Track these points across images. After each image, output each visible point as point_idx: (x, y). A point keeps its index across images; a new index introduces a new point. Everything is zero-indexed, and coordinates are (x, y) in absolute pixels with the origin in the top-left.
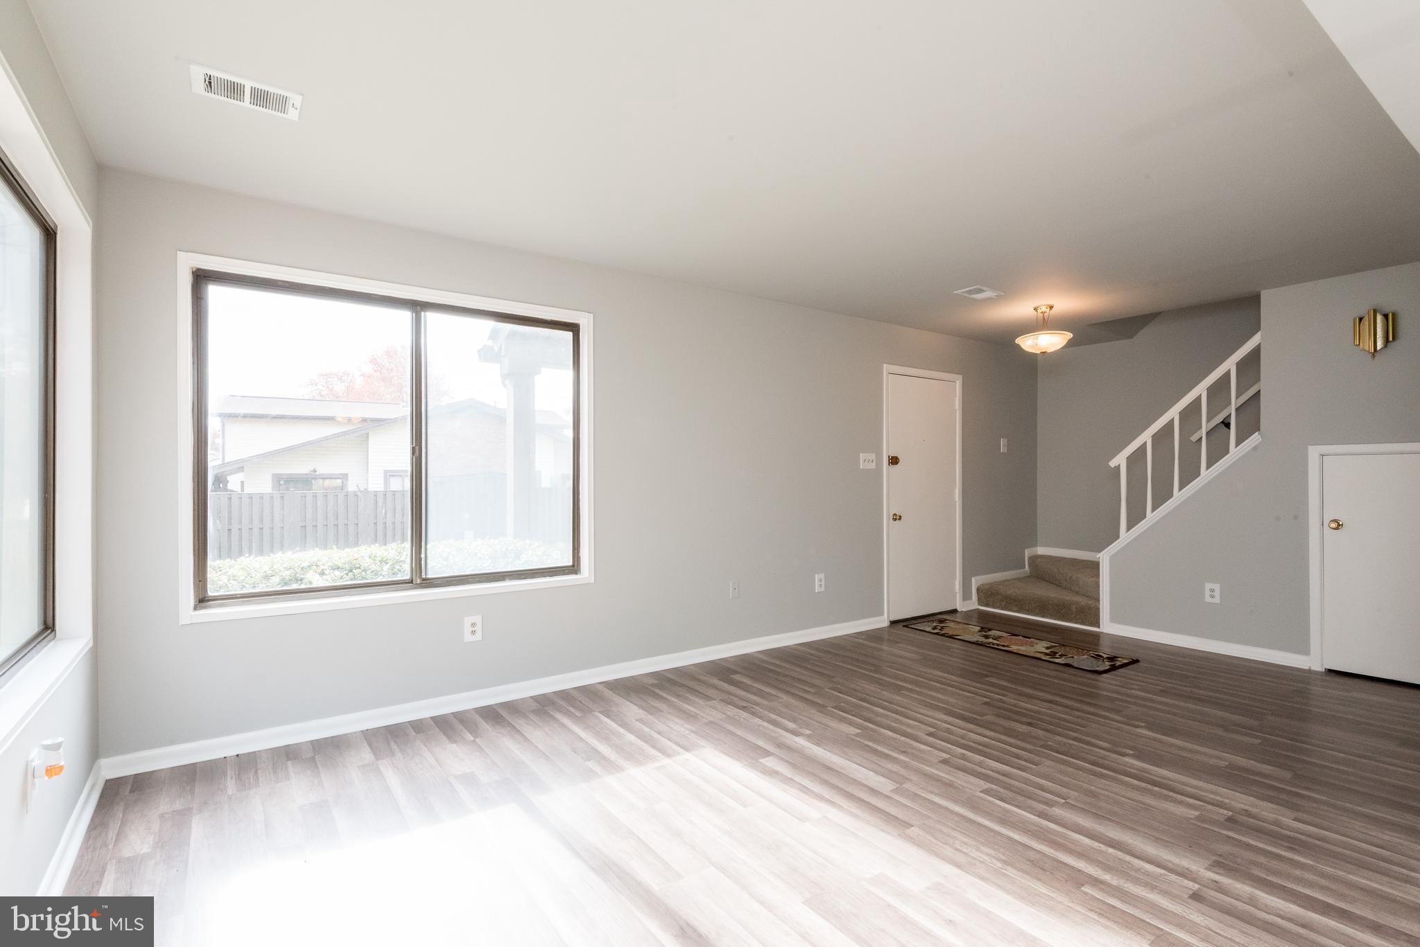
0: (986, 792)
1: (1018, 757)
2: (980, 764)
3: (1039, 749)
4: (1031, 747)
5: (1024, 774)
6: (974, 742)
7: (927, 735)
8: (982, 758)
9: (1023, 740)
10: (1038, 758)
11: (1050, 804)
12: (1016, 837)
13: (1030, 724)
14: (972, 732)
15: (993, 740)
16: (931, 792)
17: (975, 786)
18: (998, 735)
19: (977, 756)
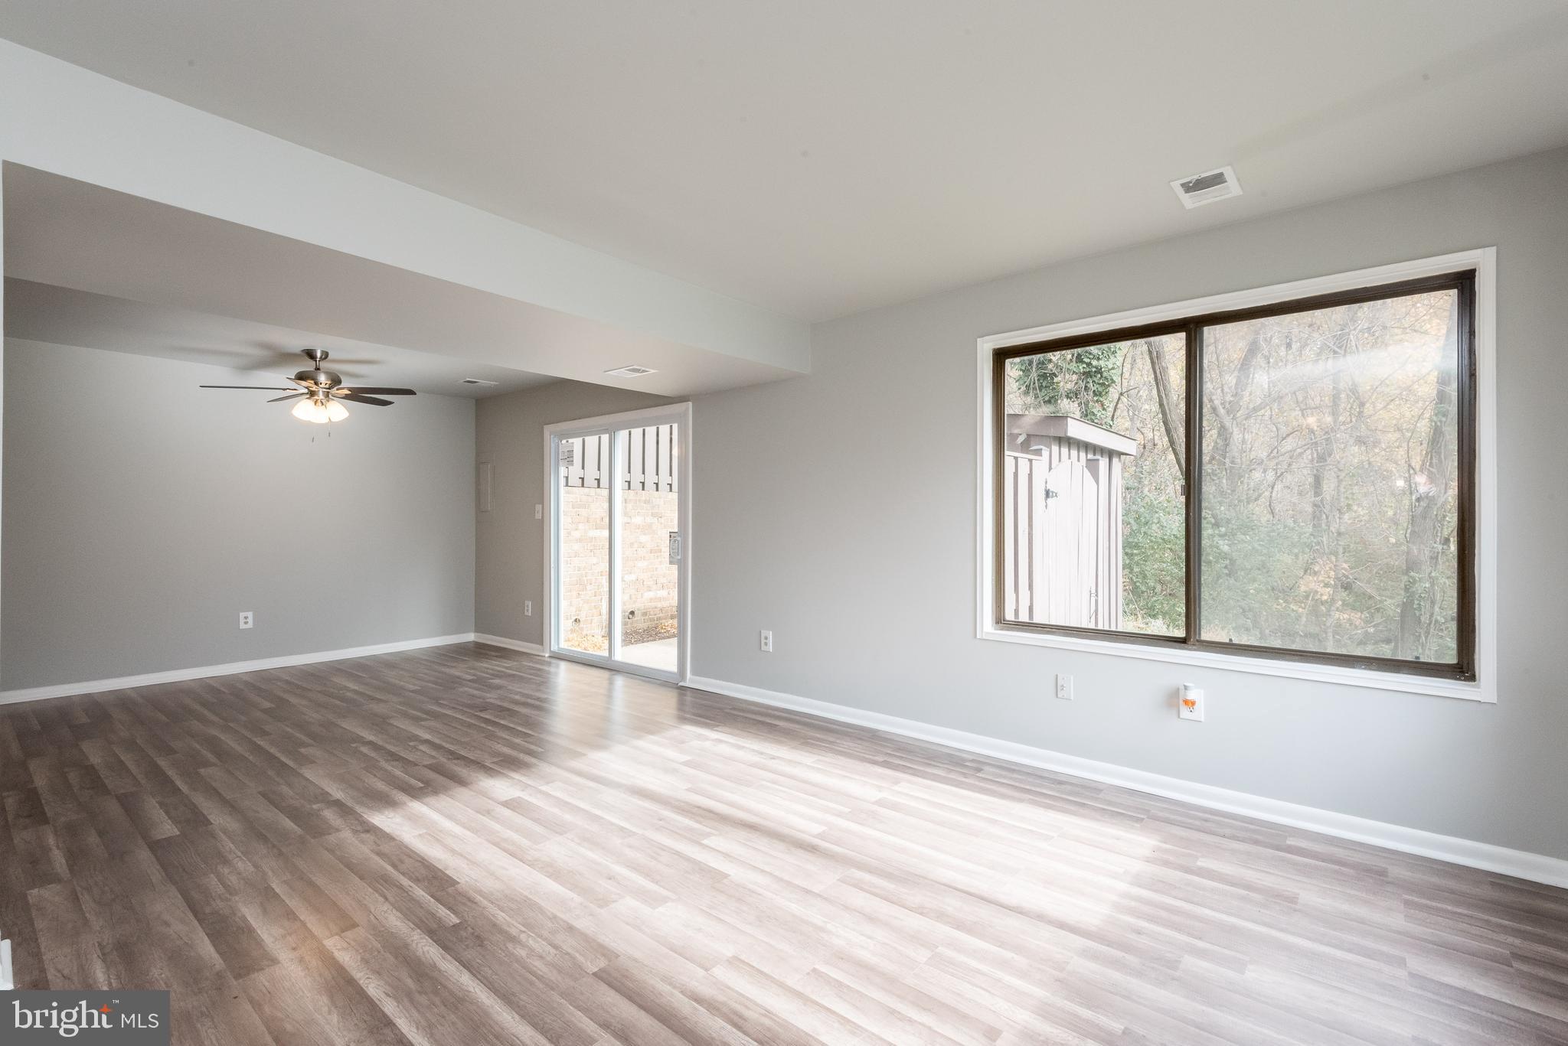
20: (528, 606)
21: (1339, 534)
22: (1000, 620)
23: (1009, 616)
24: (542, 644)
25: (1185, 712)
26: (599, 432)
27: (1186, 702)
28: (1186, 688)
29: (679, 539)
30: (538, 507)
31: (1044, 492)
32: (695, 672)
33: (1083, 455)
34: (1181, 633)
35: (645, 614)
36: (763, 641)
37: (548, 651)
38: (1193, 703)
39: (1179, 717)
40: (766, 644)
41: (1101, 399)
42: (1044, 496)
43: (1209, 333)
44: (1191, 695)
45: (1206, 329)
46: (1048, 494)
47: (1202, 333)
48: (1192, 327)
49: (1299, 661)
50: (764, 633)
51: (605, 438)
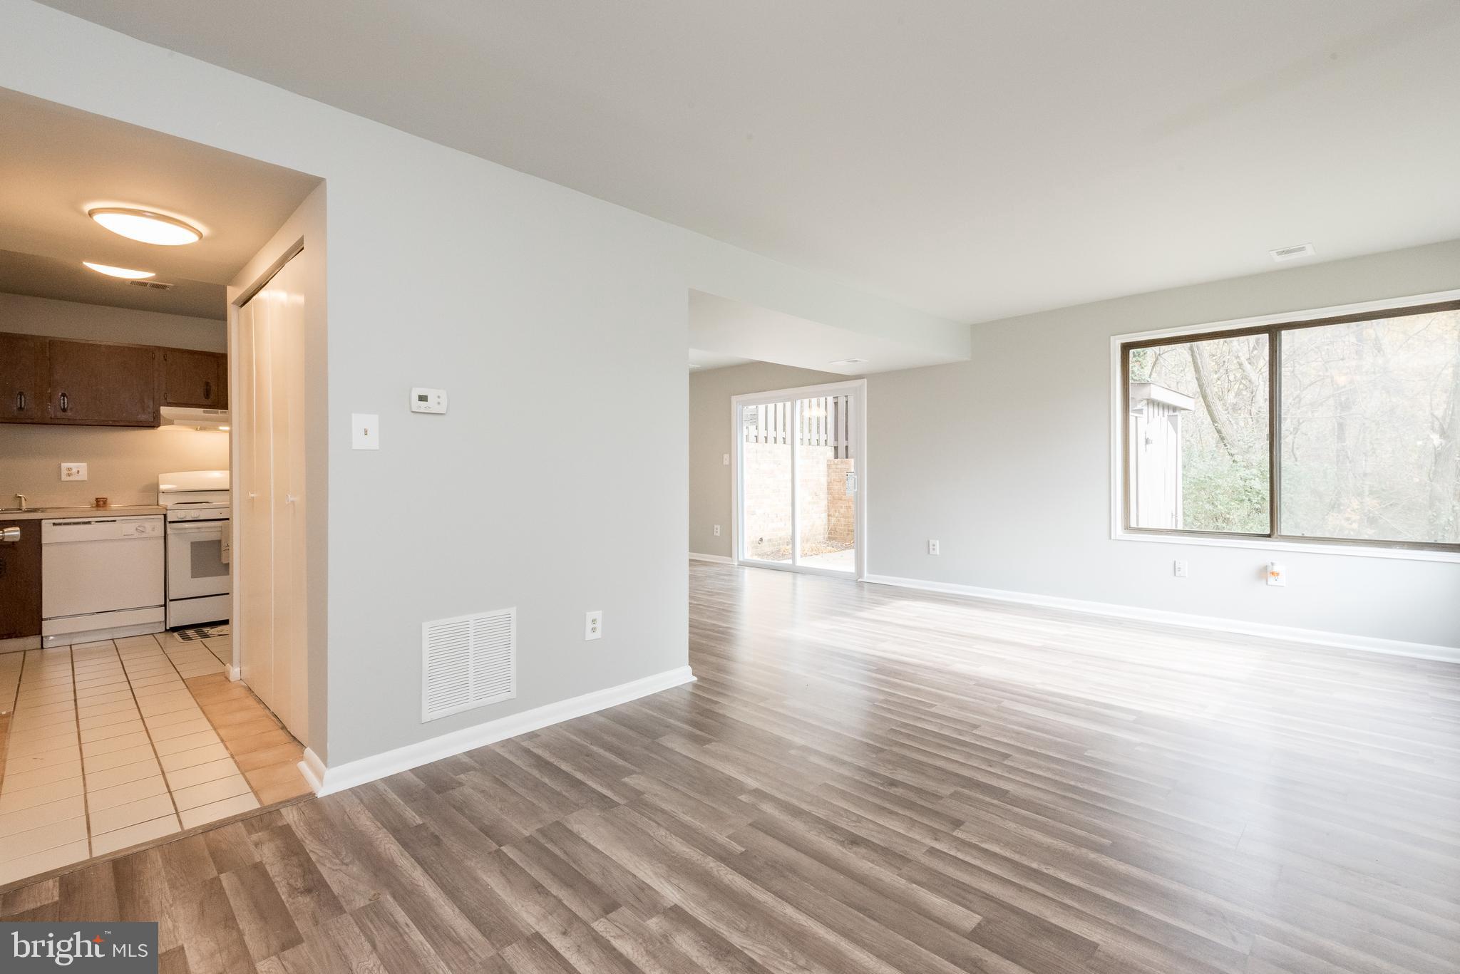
0: (932, 706)
1: (908, 736)
2: (942, 726)
3: (886, 748)
4: (896, 749)
5: (903, 720)
6: (955, 749)
7: (1010, 756)
8: (942, 732)
9: (903, 757)
10: (890, 737)
11: (886, 701)
12: (910, 684)
13: (893, 783)
14: (962, 764)
15: (935, 754)
16: (973, 703)
17: (940, 709)
18: (930, 761)
19: (947, 734)
20: (717, 529)
21: (1365, 475)
22: (1127, 528)
23: (1133, 524)
24: (730, 555)
25: (1271, 580)
26: (784, 400)
27: (1273, 573)
28: (1272, 564)
29: (856, 477)
30: (726, 456)
31: (1144, 440)
32: (870, 572)
33: (1166, 413)
34: (1268, 532)
35: (770, 540)
36: (931, 547)
37: (736, 559)
38: (1278, 574)
39: (1267, 583)
40: (934, 549)
41: (1140, 359)
42: (1144, 443)
43: (1285, 334)
44: (1276, 569)
45: (1283, 332)
46: (1147, 441)
47: (1280, 335)
48: (1273, 331)
49: (1353, 545)
50: (932, 542)
51: (788, 404)
